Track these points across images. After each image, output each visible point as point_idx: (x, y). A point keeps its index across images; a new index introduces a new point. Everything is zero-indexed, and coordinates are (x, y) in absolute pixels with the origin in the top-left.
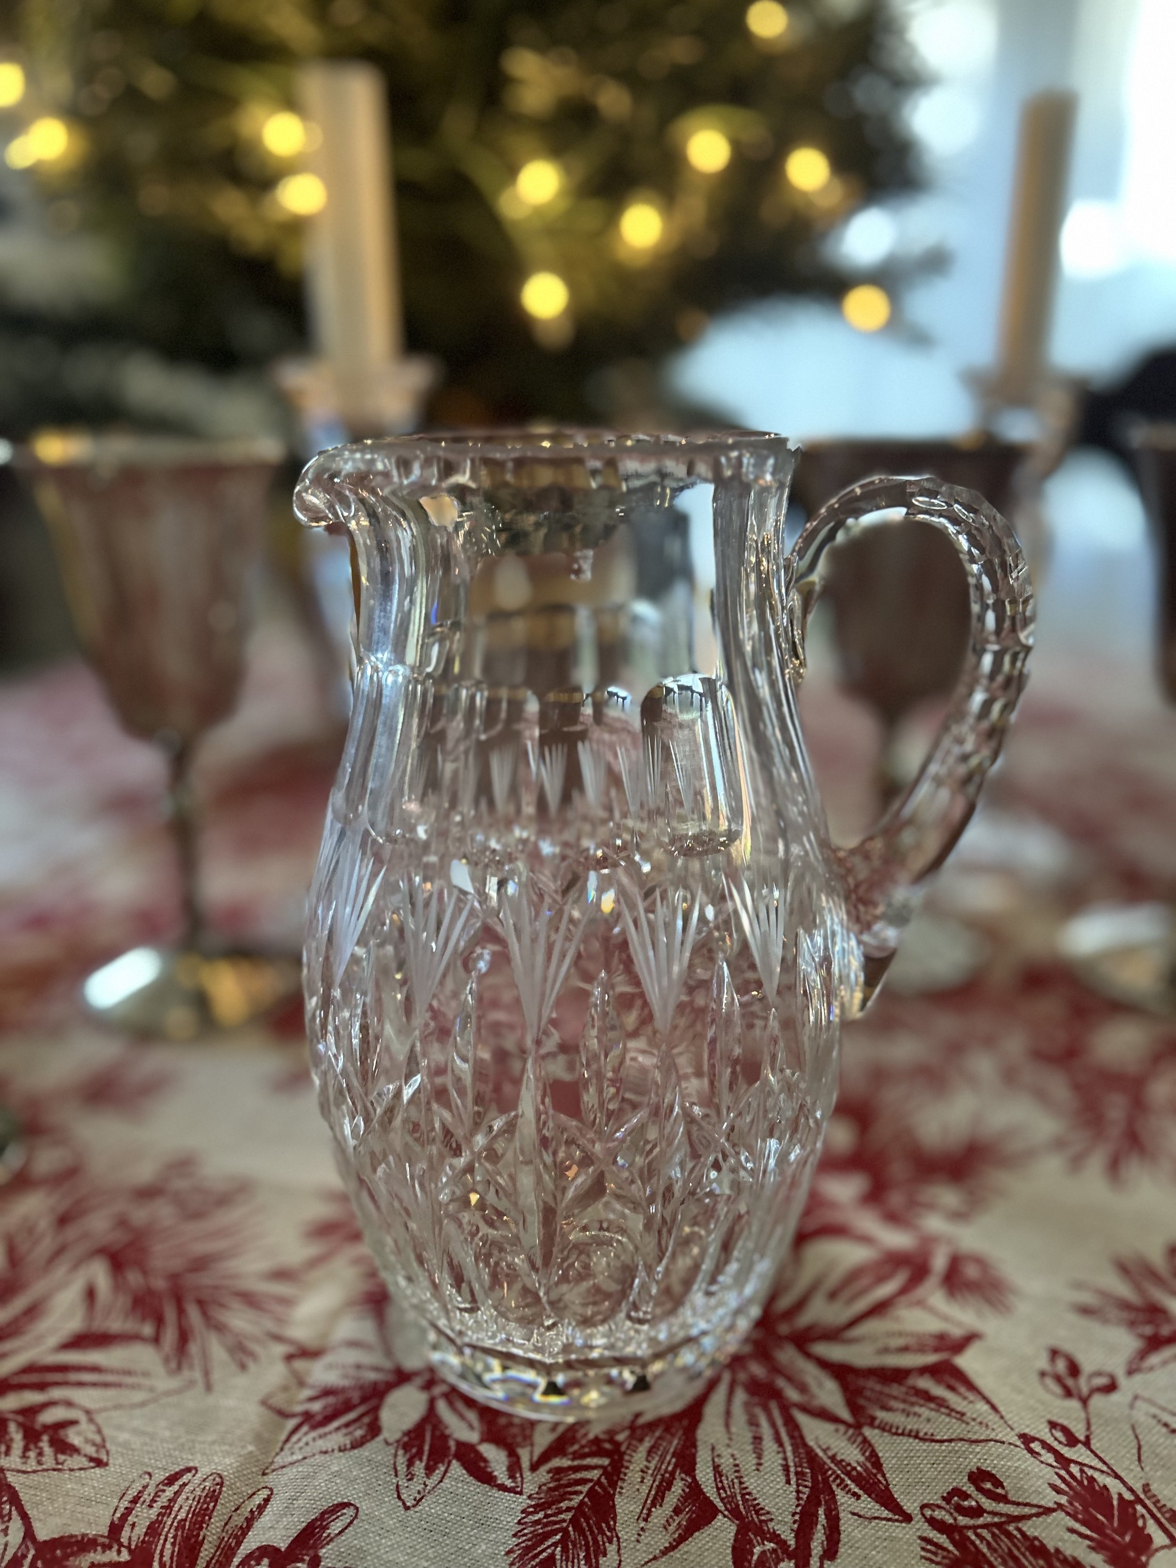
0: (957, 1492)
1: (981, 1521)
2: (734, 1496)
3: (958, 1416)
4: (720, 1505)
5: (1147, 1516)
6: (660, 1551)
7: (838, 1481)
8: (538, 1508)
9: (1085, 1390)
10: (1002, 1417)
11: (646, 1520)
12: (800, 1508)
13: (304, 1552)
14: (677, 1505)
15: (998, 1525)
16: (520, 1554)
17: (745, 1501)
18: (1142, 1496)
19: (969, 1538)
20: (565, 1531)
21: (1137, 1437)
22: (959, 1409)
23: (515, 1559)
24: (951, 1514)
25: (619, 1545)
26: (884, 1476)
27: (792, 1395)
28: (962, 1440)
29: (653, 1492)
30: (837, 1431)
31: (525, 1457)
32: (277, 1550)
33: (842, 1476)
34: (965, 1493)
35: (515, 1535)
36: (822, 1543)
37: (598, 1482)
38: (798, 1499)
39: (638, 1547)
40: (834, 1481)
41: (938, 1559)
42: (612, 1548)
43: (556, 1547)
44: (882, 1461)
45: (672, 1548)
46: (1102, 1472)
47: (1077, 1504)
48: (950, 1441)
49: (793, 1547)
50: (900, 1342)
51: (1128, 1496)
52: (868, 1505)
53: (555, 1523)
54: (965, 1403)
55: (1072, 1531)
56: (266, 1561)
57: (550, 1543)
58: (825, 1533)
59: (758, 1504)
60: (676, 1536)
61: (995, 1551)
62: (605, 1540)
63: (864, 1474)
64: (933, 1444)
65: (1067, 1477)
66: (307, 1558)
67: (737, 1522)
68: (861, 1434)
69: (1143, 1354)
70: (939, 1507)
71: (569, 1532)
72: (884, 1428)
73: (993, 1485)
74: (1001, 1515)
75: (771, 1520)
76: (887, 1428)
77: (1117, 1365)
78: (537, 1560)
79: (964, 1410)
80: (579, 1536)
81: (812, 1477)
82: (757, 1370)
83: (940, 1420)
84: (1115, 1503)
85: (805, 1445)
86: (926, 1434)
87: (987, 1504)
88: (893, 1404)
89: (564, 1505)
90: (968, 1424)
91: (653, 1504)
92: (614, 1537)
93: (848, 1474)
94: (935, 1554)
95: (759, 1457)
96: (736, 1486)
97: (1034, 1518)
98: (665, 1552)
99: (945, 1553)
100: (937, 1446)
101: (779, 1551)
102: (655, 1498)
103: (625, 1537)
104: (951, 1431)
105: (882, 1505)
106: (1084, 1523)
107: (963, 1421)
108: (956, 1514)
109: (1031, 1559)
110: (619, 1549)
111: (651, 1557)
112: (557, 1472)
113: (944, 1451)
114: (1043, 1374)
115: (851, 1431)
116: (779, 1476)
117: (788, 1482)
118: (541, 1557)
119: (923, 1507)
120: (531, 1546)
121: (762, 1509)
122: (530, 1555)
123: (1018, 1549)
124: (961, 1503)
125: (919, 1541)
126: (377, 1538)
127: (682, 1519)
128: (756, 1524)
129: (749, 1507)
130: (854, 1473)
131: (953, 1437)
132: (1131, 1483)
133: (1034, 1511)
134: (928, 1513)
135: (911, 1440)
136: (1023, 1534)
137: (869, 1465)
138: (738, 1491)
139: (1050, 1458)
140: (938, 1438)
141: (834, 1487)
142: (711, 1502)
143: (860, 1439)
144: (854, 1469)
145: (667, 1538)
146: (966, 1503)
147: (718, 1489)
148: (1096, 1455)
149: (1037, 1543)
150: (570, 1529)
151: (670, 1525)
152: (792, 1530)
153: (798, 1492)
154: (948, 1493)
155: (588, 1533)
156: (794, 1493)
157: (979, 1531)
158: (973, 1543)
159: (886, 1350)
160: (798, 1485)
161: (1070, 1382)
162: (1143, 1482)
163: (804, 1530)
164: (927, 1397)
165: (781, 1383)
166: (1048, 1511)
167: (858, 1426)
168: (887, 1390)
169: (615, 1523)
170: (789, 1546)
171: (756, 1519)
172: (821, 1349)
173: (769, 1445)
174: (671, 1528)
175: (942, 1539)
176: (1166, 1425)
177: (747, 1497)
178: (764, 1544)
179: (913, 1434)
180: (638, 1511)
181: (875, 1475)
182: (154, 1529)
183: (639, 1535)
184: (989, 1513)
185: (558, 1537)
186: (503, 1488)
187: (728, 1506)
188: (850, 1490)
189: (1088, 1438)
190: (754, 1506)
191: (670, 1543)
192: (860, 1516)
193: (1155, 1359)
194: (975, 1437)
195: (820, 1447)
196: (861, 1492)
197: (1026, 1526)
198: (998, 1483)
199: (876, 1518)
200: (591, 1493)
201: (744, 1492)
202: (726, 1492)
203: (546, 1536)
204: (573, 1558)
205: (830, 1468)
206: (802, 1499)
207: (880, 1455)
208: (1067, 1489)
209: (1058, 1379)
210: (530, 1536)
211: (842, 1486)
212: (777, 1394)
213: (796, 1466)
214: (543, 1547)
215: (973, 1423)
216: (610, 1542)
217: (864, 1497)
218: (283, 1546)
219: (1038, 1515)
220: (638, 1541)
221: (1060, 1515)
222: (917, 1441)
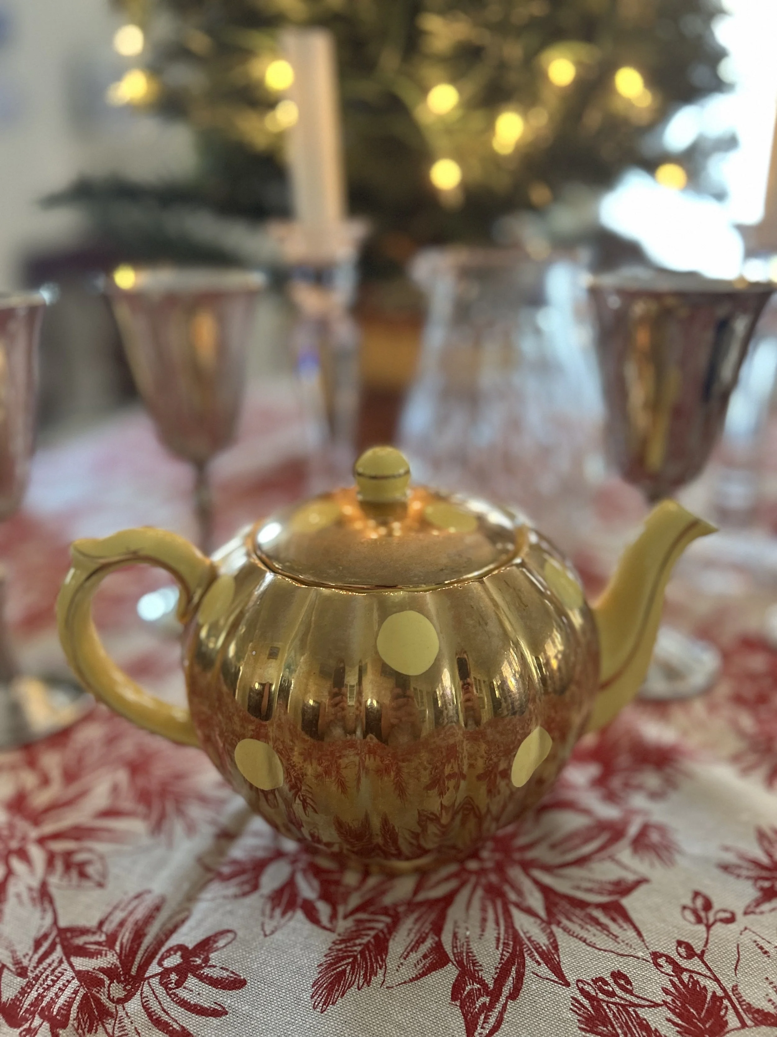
0: (601, 979)
1: (613, 1000)
2: (462, 953)
3: (614, 937)
4: (452, 957)
5: (730, 1007)
6: (410, 979)
7: (529, 952)
8: (342, 941)
9: (711, 920)
10: (643, 941)
11: (405, 959)
12: (501, 965)
13: (202, 952)
14: (426, 953)
15: (623, 1006)
16: (326, 967)
17: (468, 956)
18: (730, 994)
19: (602, 1007)
20: (355, 957)
21: (738, 953)
22: (615, 933)
23: (322, 969)
24: (595, 990)
25: (385, 971)
26: (558, 956)
27: (512, 896)
28: (612, 952)
29: (413, 943)
30: (535, 922)
31: (341, 910)
32: (187, 948)
33: (533, 950)
34: (607, 981)
35: (325, 956)
36: (510, 989)
37: (382, 931)
38: (501, 959)
39: (397, 974)
40: (527, 951)
41: (581, 1013)
42: (380, 972)
43: (348, 966)
44: (559, 947)
45: (417, 978)
46: (705, 976)
47: (678, 1002)
48: (605, 951)
49: (491, 988)
50: (589, 885)
51: (720, 993)
52: (544, 970)
53: (351, 951)
54: (620, 930)
55: (669, 1020)
56: (179, 953)
57: (345, 963)
58: (513, 983)
59: (476, 960)
60: (421, 972)
61: (618, 1019)
62: (378, 967)
63: (546, 951)
64: (594, 949)
65: (677, 982)
66: (202, 957)
67: (460, 969)
68: (550, 928)
69: (758, 903)
70: (588, 984)
71: (357, 958)
72: (565, 929)
73: (625, 982)
74: (627, 1001)
75: (482, 970)
76: (567, 930)
77: (738, 907)
78: (335, 972)
79: (619, 935)
80: (363, 961)
81: (513, 947)
82: (493, 878)
83: (602, 937)
84: (708, 999)
85: (513, 927)
86: (591, 942)
87: (618, 992)
88: (574, 919)
89: (358, 942)
90: (619, 943)
91: (412, 950)
92: (383, 966)
93: (536, 949)
94: (579, 1009)
95: (483, 930)
96: (465, 947)
97: (647, 1008)
98: (411, 980)
99: (586, 1011)
100: (596, 951)
101: (482, 990)
102: (413, 947)
103: (390, 967)
104: (607, 945)
105: (553, 972)
106: (679, 1016)
107: (616, 941)
108: (598, 991)
109: (638, 1030)
110: (385, 973)
111: (403, 981)
112: (359, 921)
113: (600, 955)
114: (684, 908)
115: (544, 925)
116: (492, 944)
117: (497, 948)
118: (338, 970)
119: (578, 981)
120: (333, 963)
121: (477, 963)
122: (332, 968)
123: (632, 1022)
124: (603, 986)
125: (571, 999)
126: (244, 953)
127: (428, 961)
128: (471, 972)
129: (469, 960)
130: (540, 950)
131: (608, 949)
132: (724, 984)
133: (647, 1003)
134: (581, 985)
135: (581, 942)
136: (637, 1015)
137: (550, 947)
138: (465, 950)
139: (668, 969)
140: (598, 947)
141: (526, 955)
142: (447, 955)
143: (549, 931)
144: (541, 947)
145: (415, 972)
146: (606, 987)
147: (453, 947)
148: (706, 965)
149: (644, 1022)
150: (359, 956)
151: (418, 965)
152: (493, 978)
153: (502, 954)
154: (596, 978)
155: (369, 961)
156: (500, 956)
157: (610, 1005)
158: (604, 1010)
159: (578, 888)
160: (503, 950)
161: (702, 914)
162: (734, 983)
163: (500, 980)
164: (597, 922)
165: (507, 888)
166: (656, 1005)
167: (549, 923)
168: (572, 910)
169: (386, 957)
170: (489, 988)
171: (472, 969)
172: (538, 874)
173: (491, 924)
174: (419, 967)
175: (586, 1002)
176: (761, 948)
177: (470, 954)
178: (473, 985)
179: (583, 939)
180: (401, 952)
181: (553, 954)
182: (122, 924)
183: (399, 967)
184: (619, 997)
185: (350, 960)
186: (324, 928)
187: (457, 959)
188: (535, 958)
189: (703, 952)
190: (473, 960)
191: (416, 975)
192: (538, 975)
193: (766, 907)
194: (621, 952)
195: (522, 930)
196: (541, 961)
197: (640, 1011)
198: (629, 982)
199: (547, 979)
200: (376, 937)
201: (469, 951)
202: (457, 950)
203: (343, 958)
204: (357, 974)
205: (526, 944)
206: (503, 959)
207: (559, 943)
208: (674, 991)
209: (695, 912)
210: (334, 957)
211: (531, 955)
212: (502, 895)
213: (505, 939)
214: (340, 964)
215: (622, 944)
216: (381, 968)
217: (543, 965)
218: (191, 946)
219: (649, 1007)
220: (397, 970)
221: (665, 1009)
222: (584, 944)
